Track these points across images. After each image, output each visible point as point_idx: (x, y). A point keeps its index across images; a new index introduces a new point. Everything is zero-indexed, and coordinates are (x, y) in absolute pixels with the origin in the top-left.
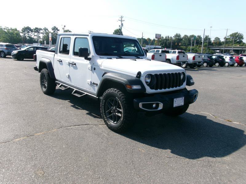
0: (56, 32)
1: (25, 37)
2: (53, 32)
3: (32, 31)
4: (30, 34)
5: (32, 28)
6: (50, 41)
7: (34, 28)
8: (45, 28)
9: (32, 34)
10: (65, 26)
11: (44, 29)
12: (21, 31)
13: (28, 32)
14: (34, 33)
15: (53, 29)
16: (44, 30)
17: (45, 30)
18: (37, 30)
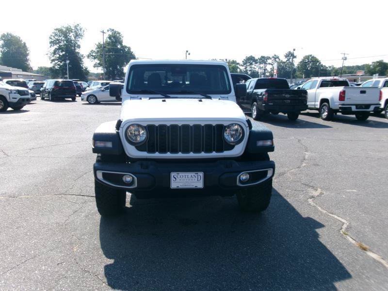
0: (291, 60)
1: (246, 71)
2: (287, 61)
3: (255, 61)
4: (253, 66)
5: (256, 58)
6: (275, 75)
7: (260, 57)
8: (275, 55)
9: (255, 67)
10: (294, 50)
11: (273, 57)
12: (241, 63)
13: (251, 64)
14: (258, 64)
15: (286, 56)
16: (273, 59)
17: (275, 58)
18: (263, 60)
